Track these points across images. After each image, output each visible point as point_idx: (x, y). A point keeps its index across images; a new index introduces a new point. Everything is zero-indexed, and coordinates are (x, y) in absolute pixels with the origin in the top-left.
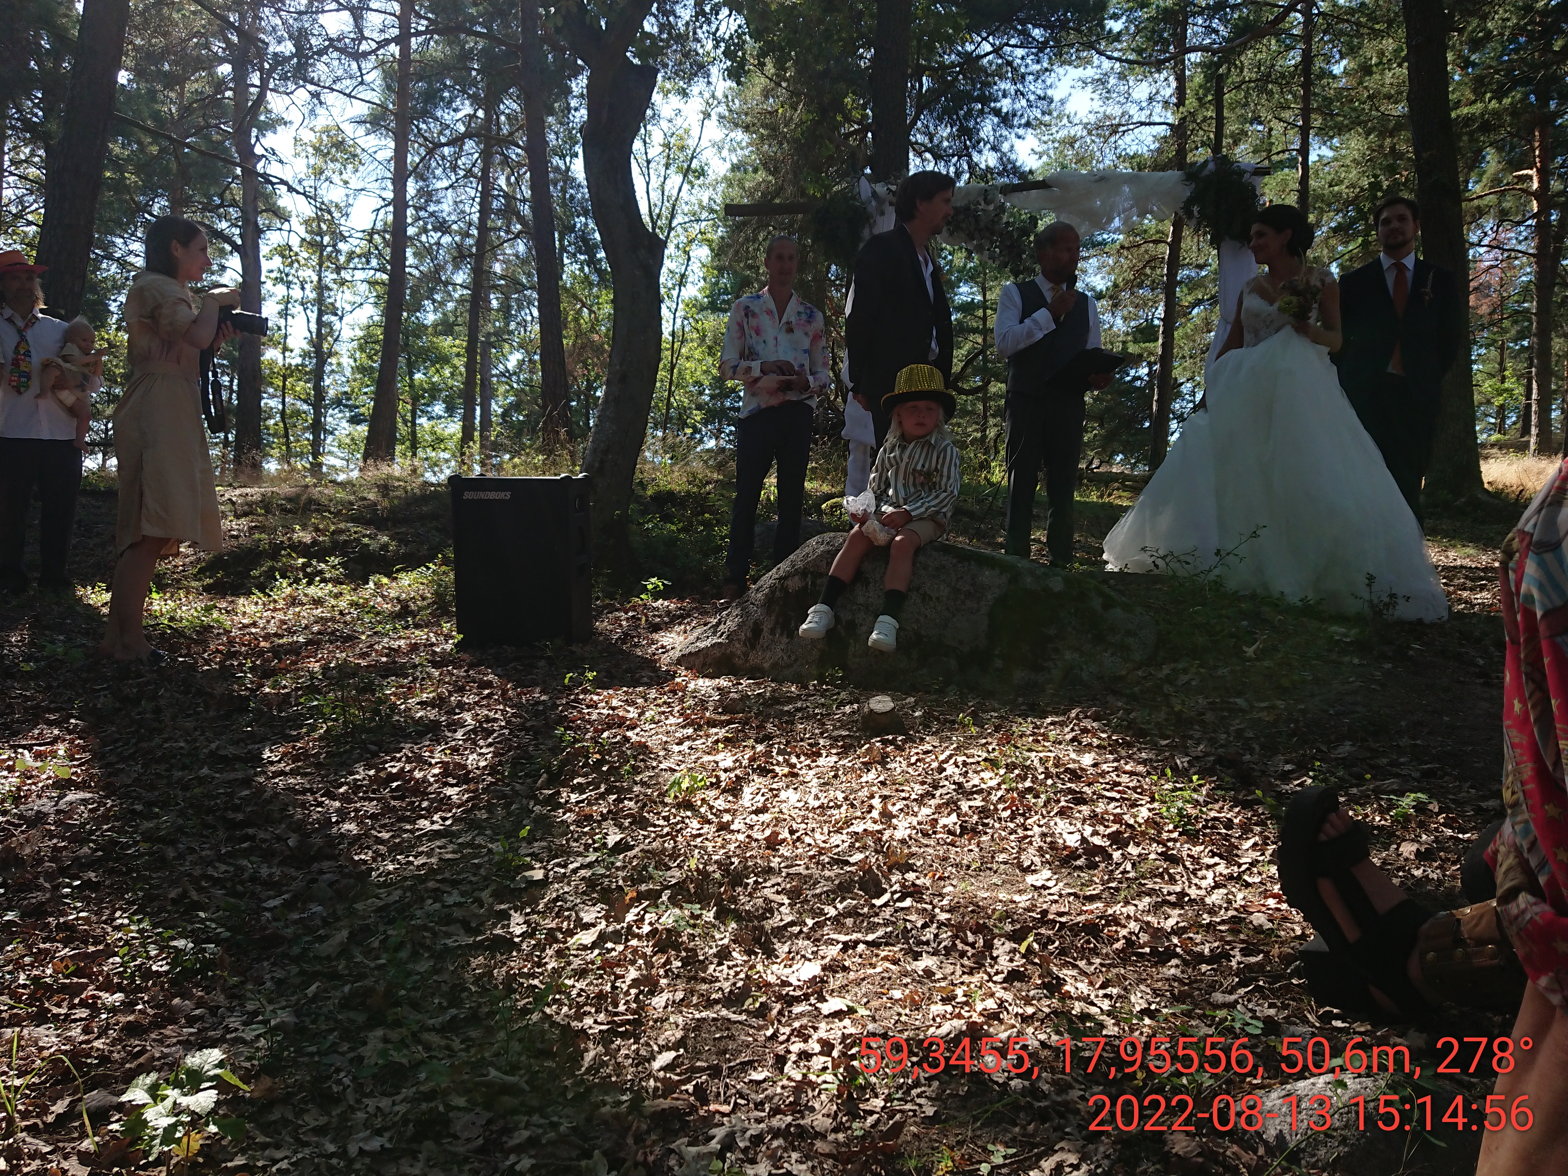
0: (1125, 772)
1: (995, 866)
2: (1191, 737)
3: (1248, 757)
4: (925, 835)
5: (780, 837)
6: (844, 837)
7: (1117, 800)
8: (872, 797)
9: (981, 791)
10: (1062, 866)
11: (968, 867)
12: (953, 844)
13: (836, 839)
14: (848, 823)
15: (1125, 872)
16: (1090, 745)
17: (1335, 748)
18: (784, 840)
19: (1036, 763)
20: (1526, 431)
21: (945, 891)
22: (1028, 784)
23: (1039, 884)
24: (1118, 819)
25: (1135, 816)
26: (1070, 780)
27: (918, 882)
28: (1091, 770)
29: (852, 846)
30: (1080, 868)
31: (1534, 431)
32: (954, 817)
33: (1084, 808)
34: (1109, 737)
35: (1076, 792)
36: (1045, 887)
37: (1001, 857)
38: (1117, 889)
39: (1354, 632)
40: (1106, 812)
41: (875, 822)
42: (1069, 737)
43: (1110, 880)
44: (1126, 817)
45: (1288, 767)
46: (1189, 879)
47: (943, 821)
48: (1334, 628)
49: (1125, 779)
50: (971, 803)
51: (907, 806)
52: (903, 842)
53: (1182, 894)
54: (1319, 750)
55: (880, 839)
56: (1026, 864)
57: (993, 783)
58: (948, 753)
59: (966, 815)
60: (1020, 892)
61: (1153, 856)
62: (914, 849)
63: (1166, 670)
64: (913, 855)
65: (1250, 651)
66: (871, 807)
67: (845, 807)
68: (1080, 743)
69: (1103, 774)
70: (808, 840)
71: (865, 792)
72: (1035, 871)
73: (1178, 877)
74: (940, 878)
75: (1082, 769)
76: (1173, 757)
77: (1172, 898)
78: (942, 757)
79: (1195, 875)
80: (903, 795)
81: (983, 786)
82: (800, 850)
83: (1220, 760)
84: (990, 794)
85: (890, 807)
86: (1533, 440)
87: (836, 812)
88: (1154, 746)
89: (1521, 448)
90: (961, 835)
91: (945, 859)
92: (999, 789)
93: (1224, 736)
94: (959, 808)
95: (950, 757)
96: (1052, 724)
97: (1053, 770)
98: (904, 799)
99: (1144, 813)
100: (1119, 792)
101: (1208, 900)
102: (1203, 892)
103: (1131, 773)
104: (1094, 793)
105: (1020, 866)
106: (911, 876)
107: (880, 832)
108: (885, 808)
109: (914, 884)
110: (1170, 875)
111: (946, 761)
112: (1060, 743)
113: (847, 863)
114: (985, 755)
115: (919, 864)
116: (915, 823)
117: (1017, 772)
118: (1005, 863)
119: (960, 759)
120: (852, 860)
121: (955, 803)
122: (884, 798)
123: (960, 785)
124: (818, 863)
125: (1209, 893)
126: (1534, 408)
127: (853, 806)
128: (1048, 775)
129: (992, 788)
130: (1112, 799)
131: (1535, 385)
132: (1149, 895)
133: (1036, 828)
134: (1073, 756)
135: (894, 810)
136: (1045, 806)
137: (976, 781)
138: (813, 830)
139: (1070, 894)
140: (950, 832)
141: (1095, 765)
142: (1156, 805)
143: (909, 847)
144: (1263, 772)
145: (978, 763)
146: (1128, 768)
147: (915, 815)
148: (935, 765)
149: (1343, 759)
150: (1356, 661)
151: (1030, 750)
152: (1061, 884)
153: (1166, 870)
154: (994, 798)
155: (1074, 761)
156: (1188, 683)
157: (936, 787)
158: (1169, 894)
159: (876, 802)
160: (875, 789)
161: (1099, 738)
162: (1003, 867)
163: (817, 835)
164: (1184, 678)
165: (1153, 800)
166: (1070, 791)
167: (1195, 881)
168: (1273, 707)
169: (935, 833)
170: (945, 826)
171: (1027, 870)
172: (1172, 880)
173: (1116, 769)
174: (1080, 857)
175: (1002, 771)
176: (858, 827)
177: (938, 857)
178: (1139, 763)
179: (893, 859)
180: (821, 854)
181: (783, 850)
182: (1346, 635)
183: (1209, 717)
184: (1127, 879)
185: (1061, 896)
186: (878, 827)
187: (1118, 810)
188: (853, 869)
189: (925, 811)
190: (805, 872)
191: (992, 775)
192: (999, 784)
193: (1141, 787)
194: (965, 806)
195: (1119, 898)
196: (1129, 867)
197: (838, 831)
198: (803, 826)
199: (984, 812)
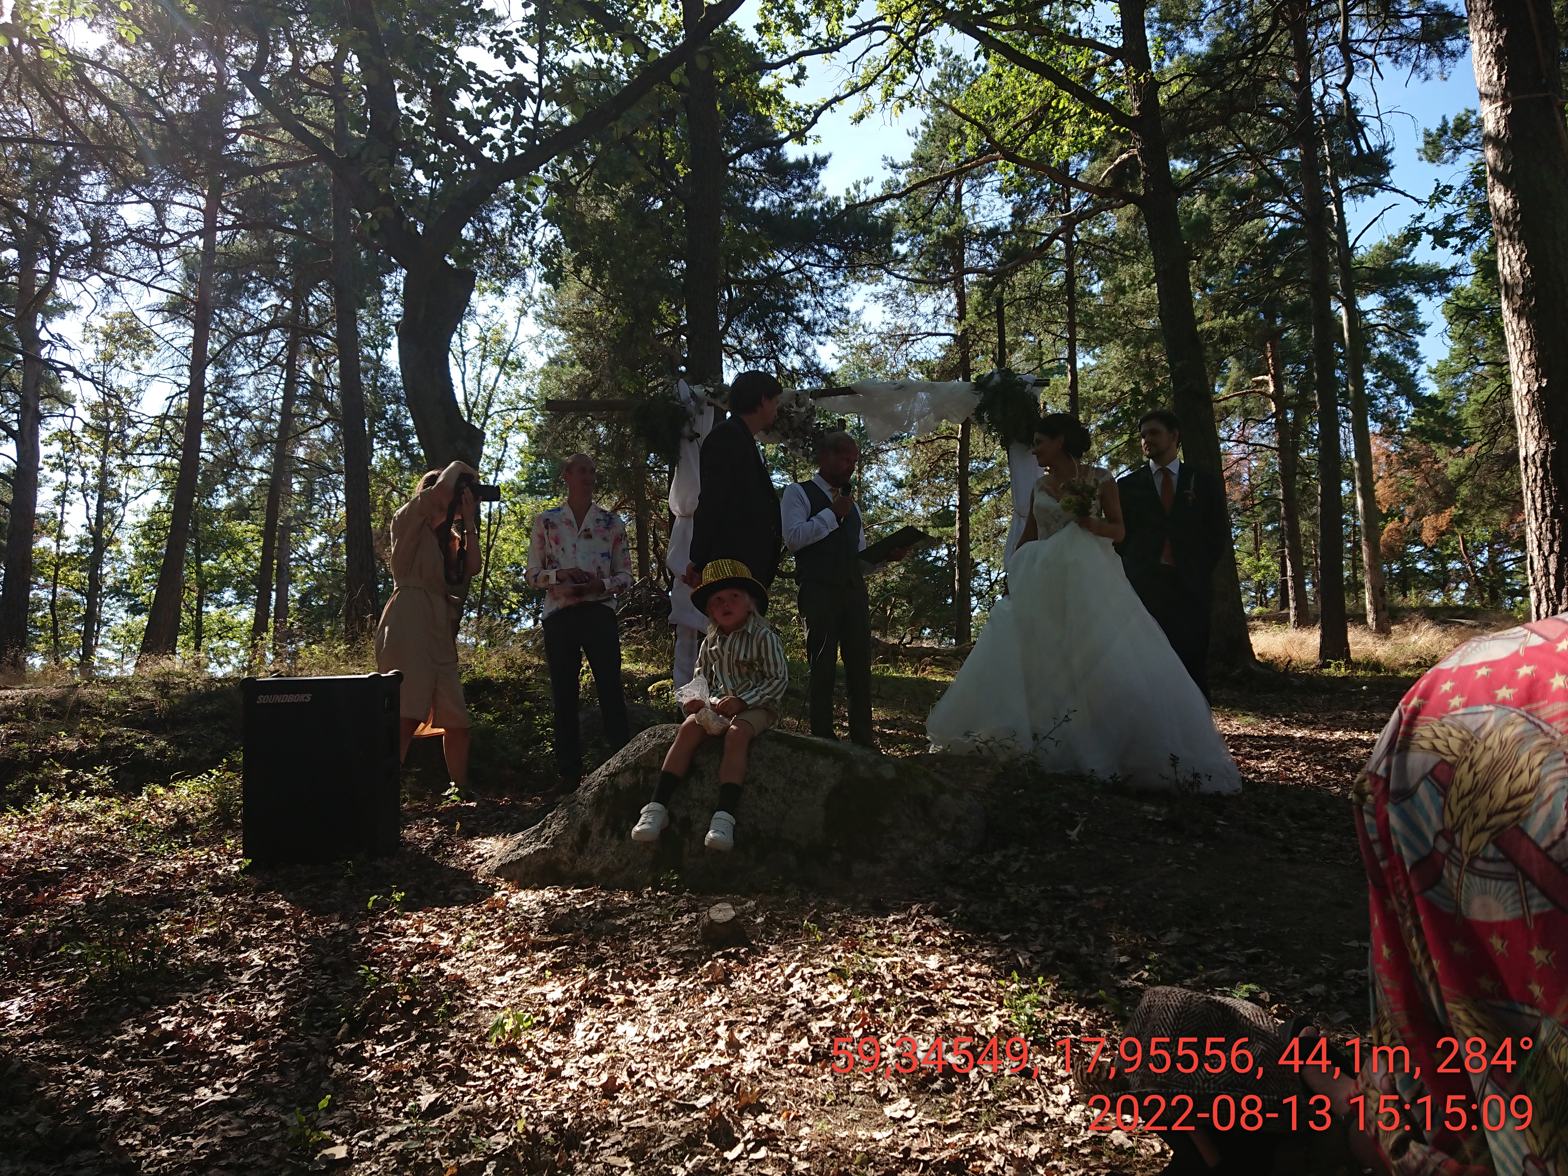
0: (971, 975)
1: (851, 1098)
2: (1029, 930)
3: (1084, 950)
4: (776, 1065)
5: (619, 1081)
6: (689, 1076)
7: (966, 1008)
8: (717, 1024)
9: (829, 1009)
10: (919, 1092)
11: (824, 1101)
12: (805, 1074)
13: (679, 1079)
14: (692, 1058)
15: (983, 1093)
16: (933, 944)
17: (1164, 935)
18: (622, 1085)
19: (883, 970)
20: (1284, 604)
21: (801, 1133)
22: (877, 996)
23: (898, 1115)
24: (970, 1031)
25: (986, 1027)
26: (919, 989)
27: (772, 1126)
28: (938, 975)
29: (698, 1087)
30: (937, 1092)
31: (1292, 604)
32: (804, 1043)
33: (934, 1020)
34: (951, 935)
35: (926, 1002)
36: (904, 1119)
37: (857, 1086)
38: (977, 1114)
39: (1164, 811)
40: (957, 1023)
41: (721, 1055)
42: (913, 936)
43: (969, 1105)
44: (977, 1027)
45: (1124, 959)
46: (1046, 1096)
47: (795, 1047)
48: (1146, 808)
49: (971, 982)
50: (822, 1024)
51: (754, 1032)
52: (752, 1076)
53: (1041, 1114)
54: (1149, 939)
55: (728, 1076)
56: (883, 1092)
57: (842, 998)
58: (793, 965)
59: (817, 1038)
60: (880, 1127)
61: (1007, 1072)
62: (765, 1084)
63: (997, 858)
64: (763, 1092)
65: (1073, 834)
66: (717, 1037)
67: (688, 1039)
68: (924, 943)
69: (950, 978)
70: (649, 1083)
71: (709, 1019)
72: (892, 1101)
73: (1035, 1095)
74: (796, 1118)
75: (930, 975)
76: (1014, 953)
77: (1032, 1120)
78: (788, 971)
79: (1051, 1090)
80: (750, 1019)
81: (833, 1002)
82: (641, 1096)
83: (1059, 955)
84: (839, 1010)
85: (736, 1035)
86: (1292, 613)
87: (679, 1045)
88: (996, 943)
89: (1283, 620)
90: (813, 1063)
91: (799, 1094)
92: (848, 1004)
93: (1059, 927)
94: (809, 1030)
95: (796, 970)
96: (895, 922)
97: (901, 977)
98: (752, 1023)
99: (994, 1022)
100: (967, 998)
101: (1068, 1119)
102: (1060, 1110)
103: (978, 976)
104: (943, 1002)
105: (876, 1094)
106: (764, 1119)
107: (728, 1066)
108: (731, 1036)
109: (768, 1130)
110: (1027, 1092)
111: (792, 975)
112: (905, 945)
113: (694, 1108)
114: (832, 964)
115: (771, 1102)
116: (764, 1052)
117: (865, 982)
118: (861, 1093)
119: (807, 971)
120: (699, 1104)
121: (805, 1024)
122: (730, 1024)
123: (808, 1002)
124: (661, 1112)
125: (1067, 1111)
126: (1290, 584)
127: (696, 1036)
128: (896, 984)
129: (841, 1004)
130: (962, 1007)
131: (1288, 564)
132: (1009, 1118)
133: (889, 1048)
134: (918, 958)
135: (741, 1037)
136: (896, 1020)
137: (824, 997)
138: (654, 1070)
139: (930, 1125)
140: (803, 1061)
141: (941, 969)
142: (1004, 1011)
143: (760, 1082)
144: (1101, 965)
145: (825, 974)
146: (973, 969)
147: (764, 1042)
148: (781, 980)
149: (1173, 946)
150: (1170, 841)
151: (876, 956)
152: (920, 1114)
153: (1023, 1088)
154: (844, 1016)
155: (922, 966)
156: (1019, 870)
157: (784, 1007)
158: (1029, 1115)
159: (721, 1030)
160: (719, 1014)
161: (942, 936)
162: (859, 1097)
163: (659, 1077)
164: (1015, 866)
165: (1001, 1006)
166: (920, 1001)
167: (1053, 1097)
168: (1101, 893)
169: (786, 1062)
170: (796, 1053)
171: (885, 1100)
172: (1030, 1099)
173: (962, 972)
174: (936, 1079)
175: (850, 983)
176: (703, 1063)
177: (790, 1091)
178: (983, 963)
179: (744, 1100)
180: (664, 1098)
181: (623, 1098)
182: (1157, 814)
183: (1043, 906)
184: (987, 1101)
185: (921, 1127)
186: (725, 1061)
187: (969, 1020)
188: (702, 1115)
189: (775, 1036)
190: (648, 1125)
191: (840, 988)
192: (849, 998)
193: (988, 991)
194: (815, 1027)
195: (980, 1125)
196: (986, 1088)
197: (682, 1069)
198: (644, 1066)
199: (834, 1032)
